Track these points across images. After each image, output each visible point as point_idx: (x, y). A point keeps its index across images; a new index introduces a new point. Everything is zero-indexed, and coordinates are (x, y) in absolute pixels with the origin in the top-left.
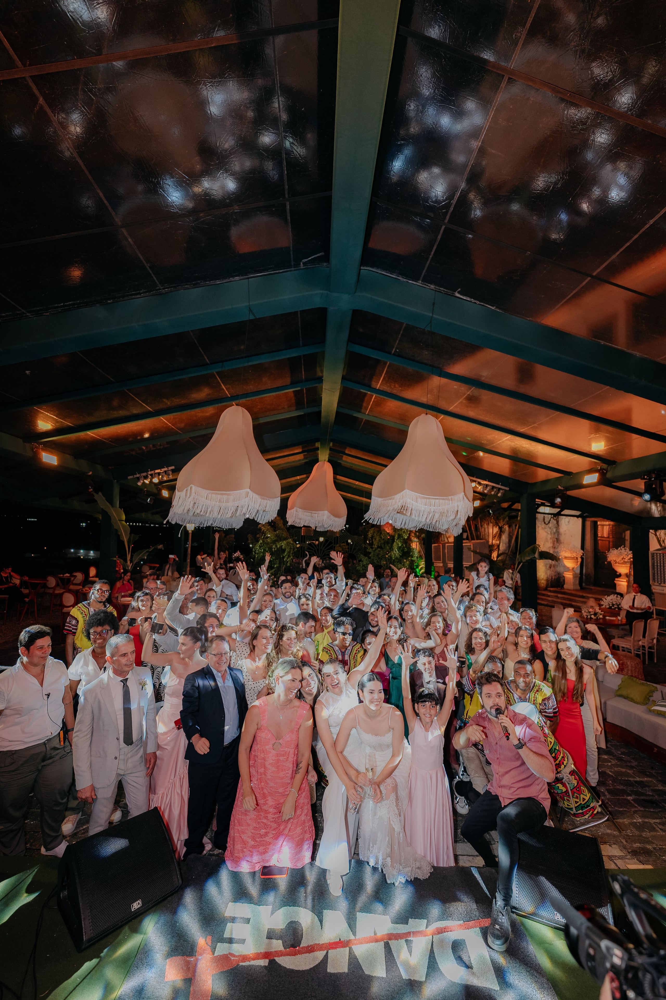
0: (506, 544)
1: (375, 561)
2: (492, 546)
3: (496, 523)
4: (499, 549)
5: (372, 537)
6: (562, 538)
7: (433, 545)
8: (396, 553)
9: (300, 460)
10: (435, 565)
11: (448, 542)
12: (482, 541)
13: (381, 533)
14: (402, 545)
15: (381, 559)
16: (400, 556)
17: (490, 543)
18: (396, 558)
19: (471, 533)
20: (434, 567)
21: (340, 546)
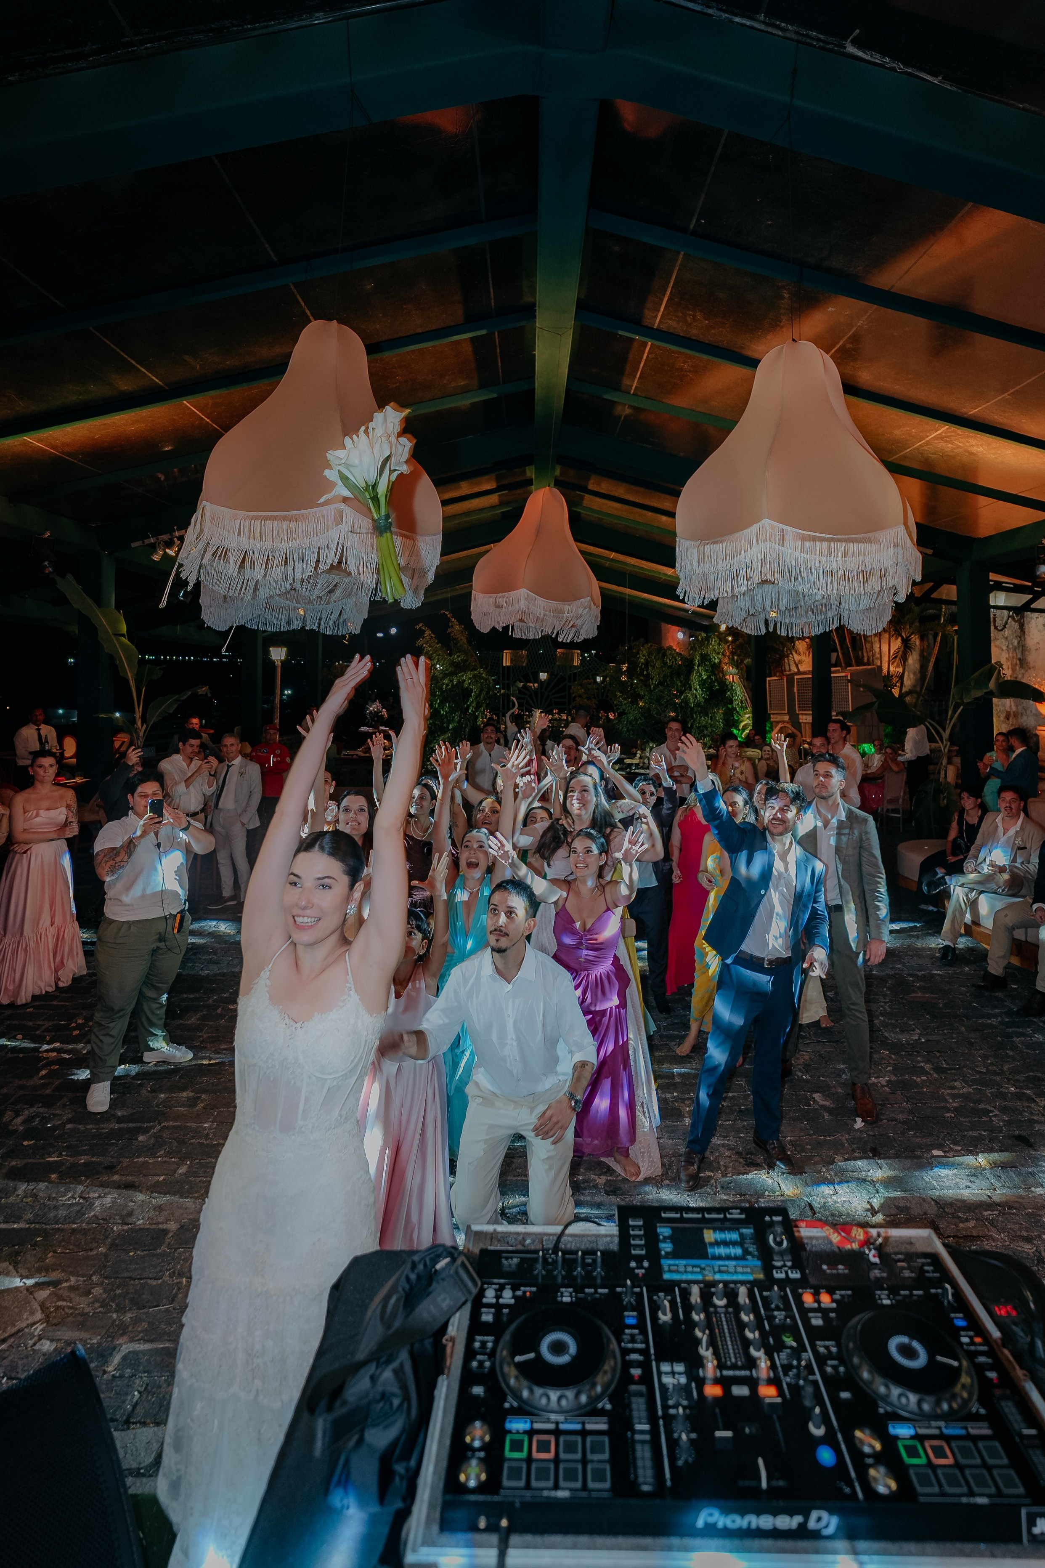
0: (914, 674)
1: (654, 713)
2: (889, 676)
3: (896, 630)
4: (902, 684)
5: (647, 664)
6: (1031, 658)
7: (768, 679)
8: (697, 693)
9: (493, 507)
10: (773, 718)
11: (799, 673)
12: (869, 667)
13: (664, 655)
14: (709, 677)
15: (666, 707)
16: (706, 699)
17: (885, 671)
18: (698, 705)
19: (846, 654)
20: (771, 723)
21: (581, 685)
